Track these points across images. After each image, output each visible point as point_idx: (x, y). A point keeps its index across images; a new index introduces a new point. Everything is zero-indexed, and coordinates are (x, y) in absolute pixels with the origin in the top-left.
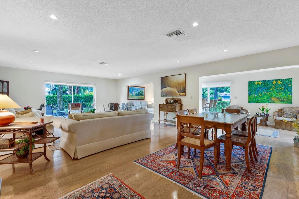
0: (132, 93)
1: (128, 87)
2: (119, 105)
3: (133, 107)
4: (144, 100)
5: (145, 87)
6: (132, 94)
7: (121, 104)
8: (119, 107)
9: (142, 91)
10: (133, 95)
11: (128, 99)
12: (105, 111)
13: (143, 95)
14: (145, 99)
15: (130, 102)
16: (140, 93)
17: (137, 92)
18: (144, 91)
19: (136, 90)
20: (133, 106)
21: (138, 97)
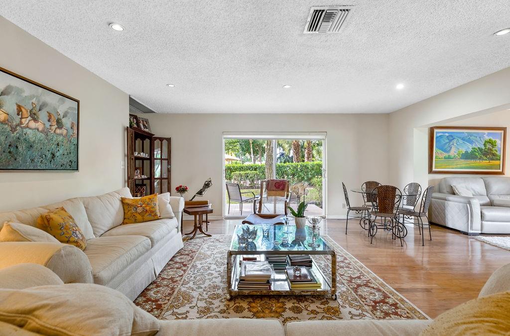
0: (445, 151)
1: (432, 130)
2: (397, 192)
3: (451, 197)
4: (502, 173)
5: (504, 129)
6: (446, 155)
7: (403, 187)
8: (396, 200)
9: (490, 142)
10: (449, 158)
11: (431, 171)
12: (348, 204)
13: (494, 155)
14: (506, 171)
15: (441, 179)
16: (480, 150)
17: (469, 148)
18: (499, 143)
19: (463, 139)
20: (454, 193)
21: (472, 163)
